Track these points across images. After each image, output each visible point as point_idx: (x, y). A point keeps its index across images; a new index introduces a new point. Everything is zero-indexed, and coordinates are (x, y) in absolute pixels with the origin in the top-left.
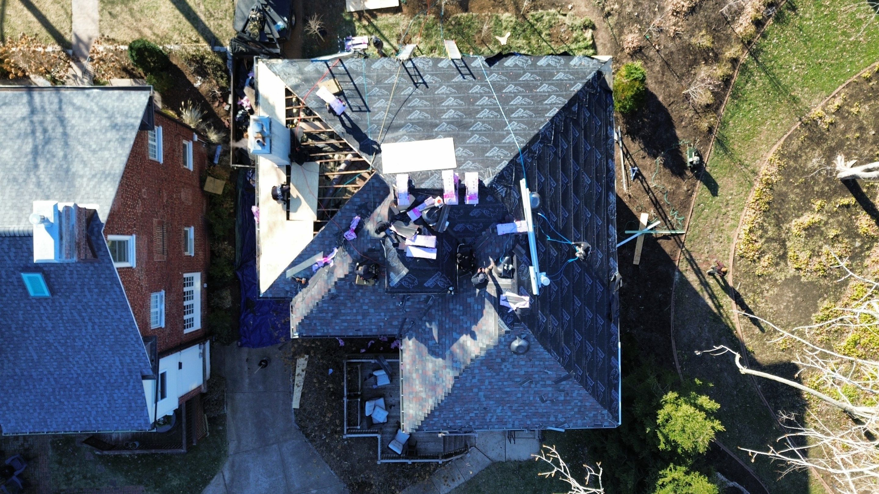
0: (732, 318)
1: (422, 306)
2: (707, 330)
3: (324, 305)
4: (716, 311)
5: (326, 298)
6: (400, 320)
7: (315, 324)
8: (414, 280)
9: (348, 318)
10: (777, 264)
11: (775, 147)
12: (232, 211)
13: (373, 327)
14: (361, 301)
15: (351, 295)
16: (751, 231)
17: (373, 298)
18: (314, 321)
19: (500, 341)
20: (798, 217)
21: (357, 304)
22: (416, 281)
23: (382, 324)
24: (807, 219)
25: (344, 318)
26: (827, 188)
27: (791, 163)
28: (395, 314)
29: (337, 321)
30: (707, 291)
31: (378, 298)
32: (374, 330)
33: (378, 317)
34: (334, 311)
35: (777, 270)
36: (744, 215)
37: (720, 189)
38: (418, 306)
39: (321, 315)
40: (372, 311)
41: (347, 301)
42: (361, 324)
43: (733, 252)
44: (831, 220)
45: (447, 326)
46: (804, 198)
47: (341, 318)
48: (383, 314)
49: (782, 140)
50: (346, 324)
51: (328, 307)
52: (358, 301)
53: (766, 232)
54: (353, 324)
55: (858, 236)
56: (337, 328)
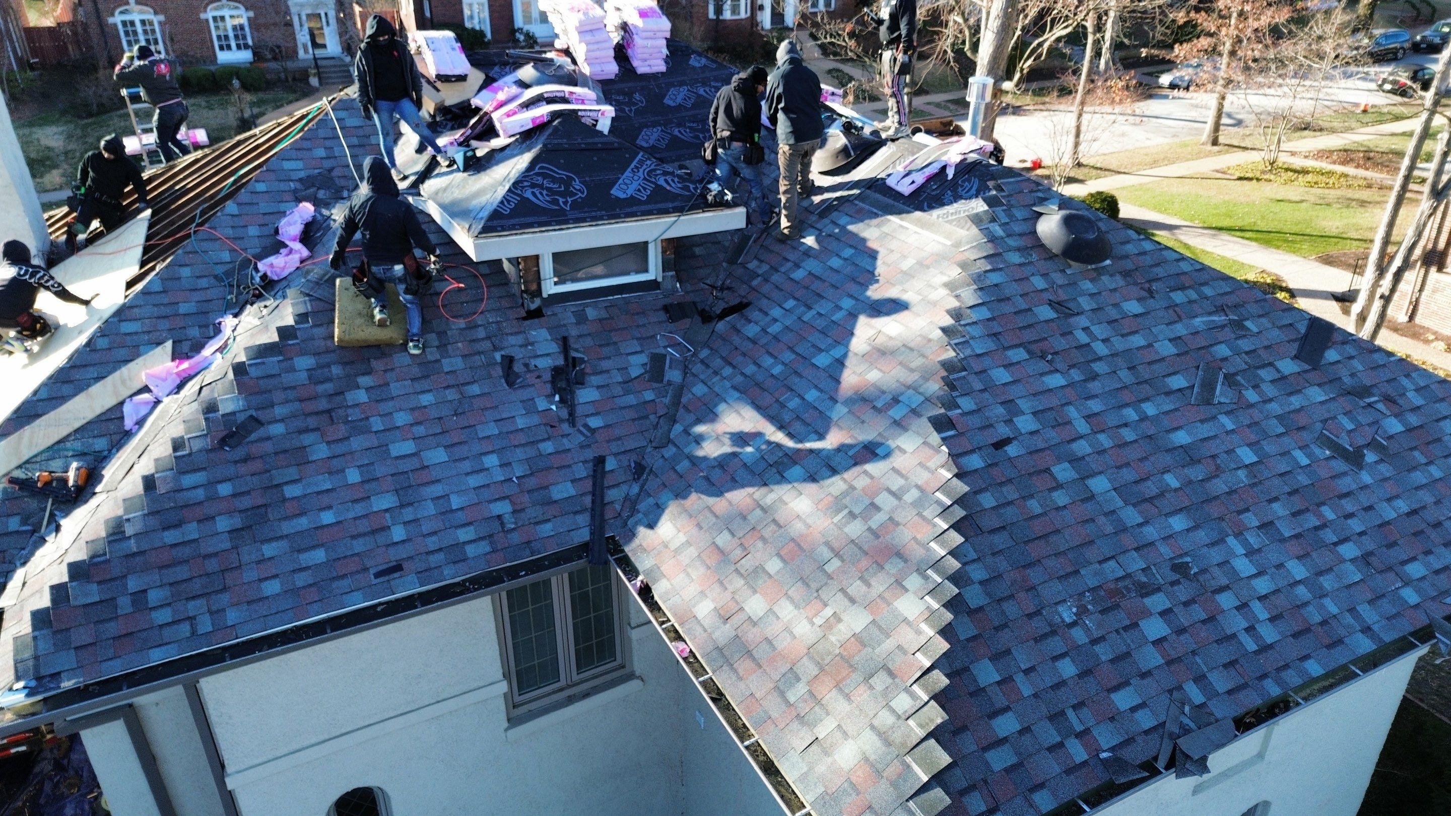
1: (649, 395)
3: (188, 480)
5: (197, 445)
6: (581, 471)
7: (139, 597)
9: (328, 518)
13: (464, 535)
14: (377, 424)
15: (323, 404)
17: (427, 399)
18: (133, 584)
21: (357, 443)
23: (503, 508)
25: (303, 523)
28: (548, 447)
29: (269, 550)
31: (451, 395)
32: (471, 551)
33: (474, 481)
34: (246, 502)
39: (170, 537)
40: (438, 456)
41: (307, 439)
42: (398, 533)
47: (287, 527)
48: (491, 461)
50: (319, 556)
51: (211, 484)
52: (360, 428)
54: (359, 546)
56: (272, 588)
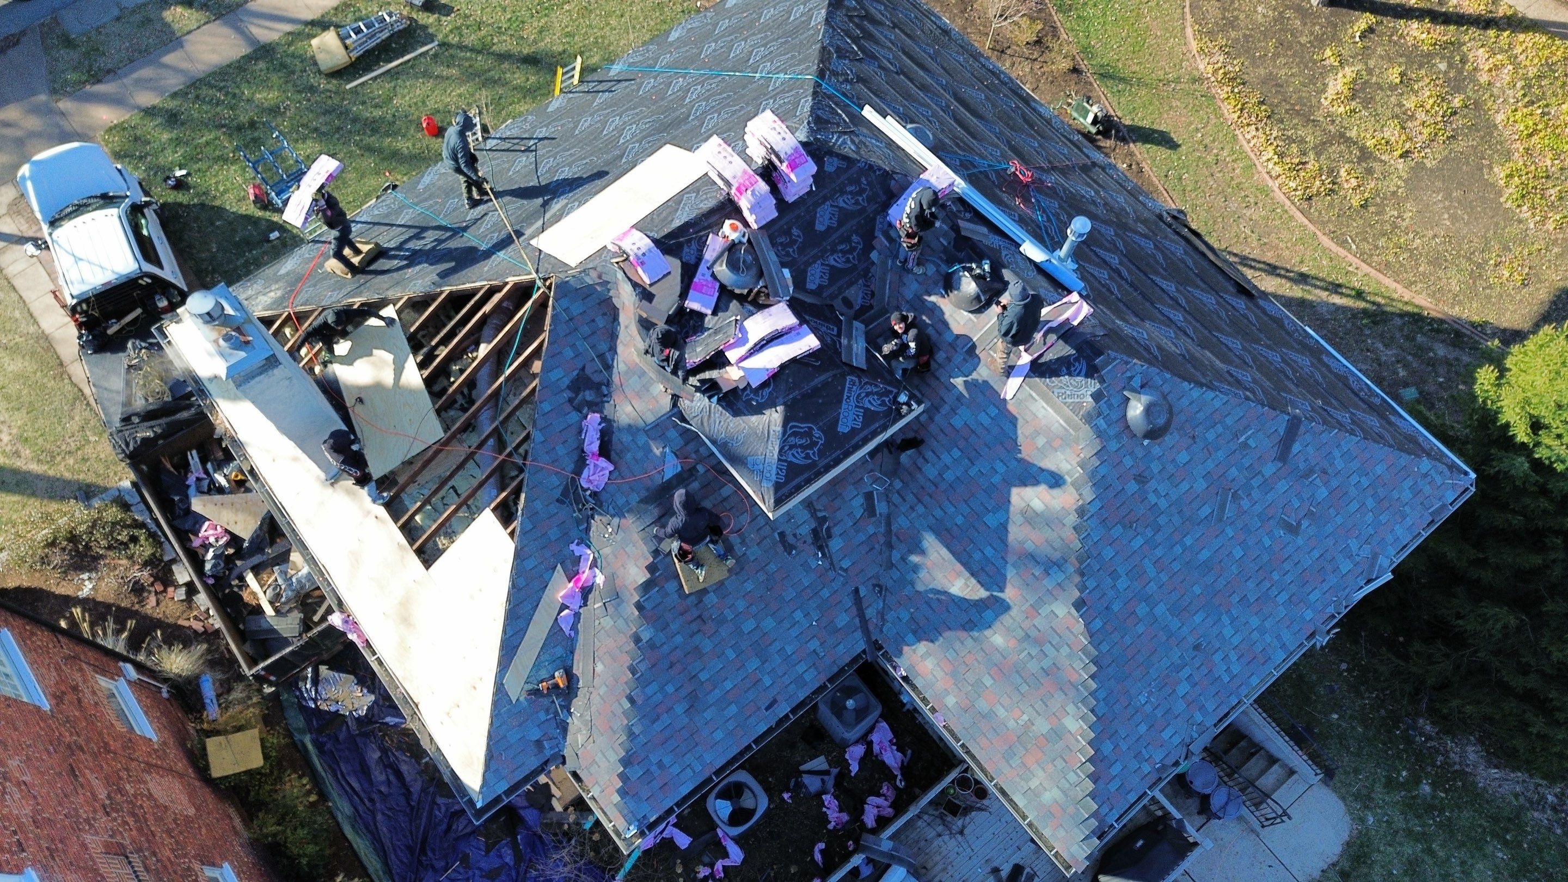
0: (1395, 296)
1: (871, 530)
2: (1380, 346)
3: (650, 690)
4: (1361, 305)
5: (642, 667)
6: (848, 602)
7: (660, 764)
8: (809, 433)
9: (728, 685)
10: (1370, 171)
11: (1189, 31)
12: (313, 798)
13: (800, 668)
14: (729, 615)
15: (696, 613)
16: (1281, 156)
17: (749, 586)
18: (654, 759)
19: (1100, 434)
20: (1324, 91)
21: (724, 632)
22: (817, 433)
23: (814, 645)
24: (1337, 84)
25: (717, 693)
26: (1317, 28)
27: (1233, 34)
28: (825, 593)
29: (708, 714)
30: (1316, 287)
31: (762, 577)
32: (807, 677)
33: (794, 632)
34: (684, 692)
35: (1377, 179)
36: (1245, 143)
37: (1172, 135)
38: (862, 537)
39: (658, 726)
40: (769, 623)
41: (697, 639)
42: (767, 681)
43: (1288, 203)
44: (1371, 63)
45: (959, 520)
46: (1301, 62)
47: (711, 699)
48: (798, 615)
49: (1188, 16)
50: (733, 709)
51: (662, 688)
52: (721, 621)
53: (1302, 141)
54: (751, 695)
55: (1430, 55)
56: (719, 735)
